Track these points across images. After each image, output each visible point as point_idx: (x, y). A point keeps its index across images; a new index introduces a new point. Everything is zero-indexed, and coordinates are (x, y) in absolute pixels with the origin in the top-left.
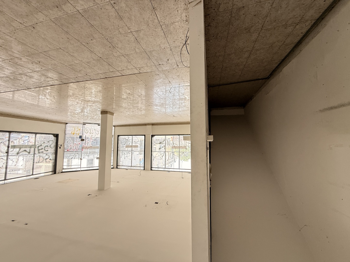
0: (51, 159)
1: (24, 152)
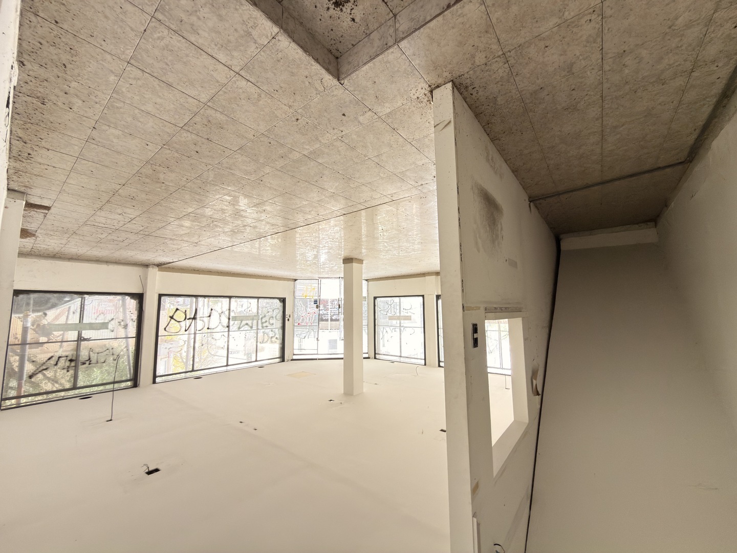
0: (278, 337)
1: (246, 326)
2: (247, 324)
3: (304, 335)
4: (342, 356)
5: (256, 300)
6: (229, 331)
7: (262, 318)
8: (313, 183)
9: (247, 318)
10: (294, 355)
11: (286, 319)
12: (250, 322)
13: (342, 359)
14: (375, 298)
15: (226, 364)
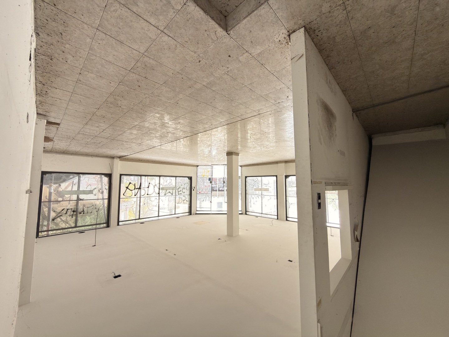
0: (187, 200)
1: (169, 193)
2: (170, 192)
3: (203, 199)
4: (226, 212)
5: (175, 178)
6: (159, 196)
7: (178, 189)
8: (209, 104)
9: (169, 188)
10: (197, 211)
11: (192, 189)
12: (171, 191)
13: (226, 214)
14: (246, 177)
15: (157, 216)
